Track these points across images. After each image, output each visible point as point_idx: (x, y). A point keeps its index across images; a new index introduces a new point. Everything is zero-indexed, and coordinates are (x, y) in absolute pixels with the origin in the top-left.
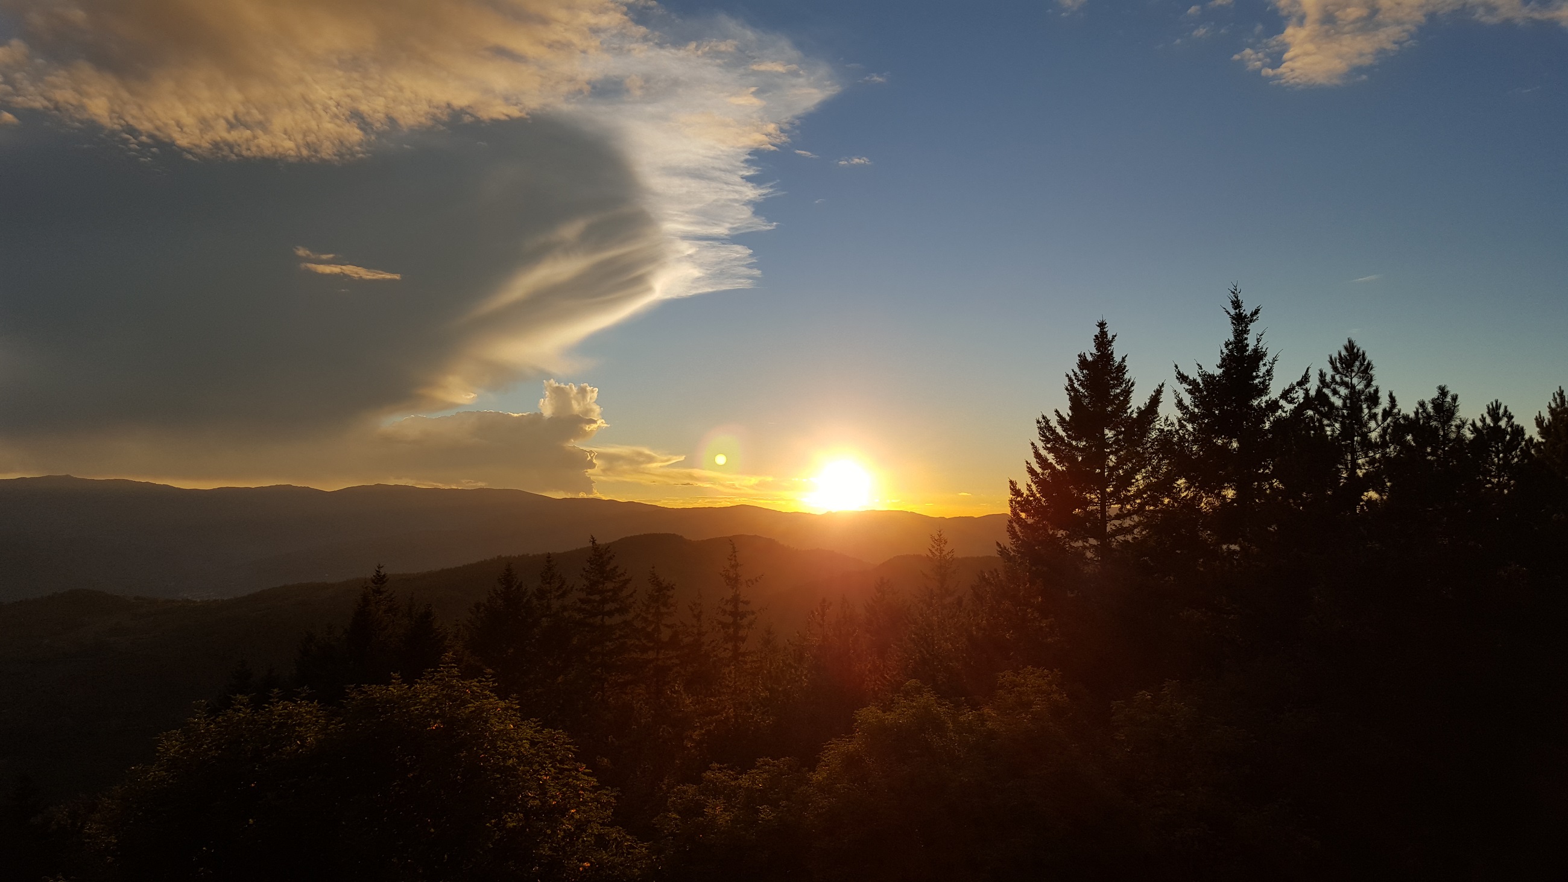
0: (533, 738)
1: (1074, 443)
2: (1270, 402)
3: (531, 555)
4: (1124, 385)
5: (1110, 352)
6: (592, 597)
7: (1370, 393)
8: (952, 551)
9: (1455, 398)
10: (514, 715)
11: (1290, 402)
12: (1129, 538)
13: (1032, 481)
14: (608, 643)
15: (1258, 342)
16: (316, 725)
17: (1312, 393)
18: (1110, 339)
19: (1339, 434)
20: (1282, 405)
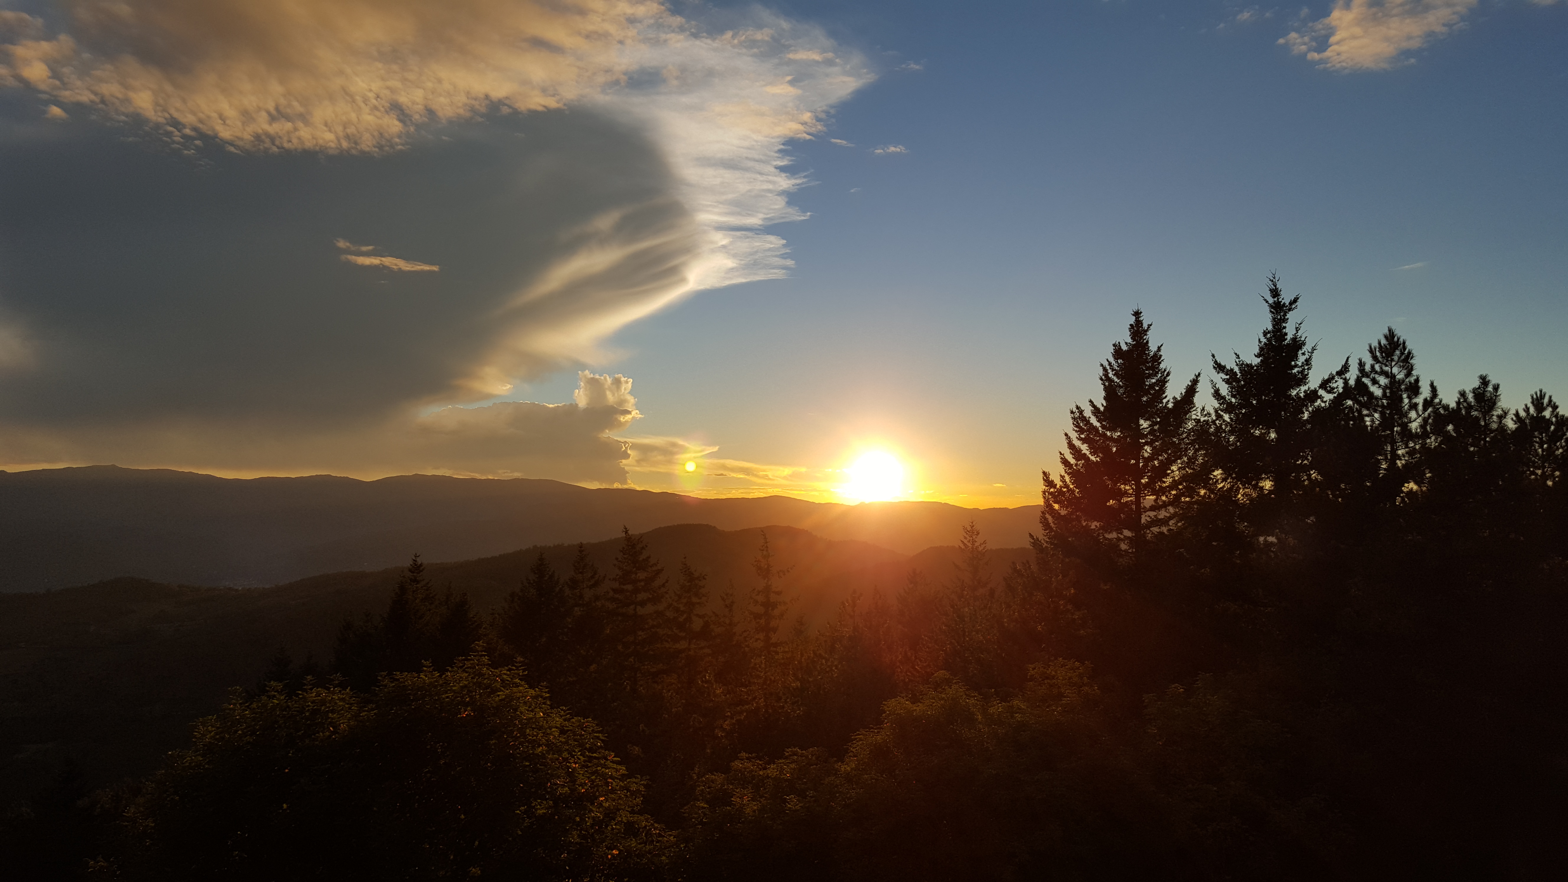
0: (563, 726)
1: (1108, 434)
2: (1308, 392)
3: (566, 545)
4: (1160, 375)
5: (1145, 341)
6: (625, 587)
7: (1410, 383)
8: (985, 542)
9: (1496, 388)
10: (544, 703)
11: (1329, 392)
12: (1164, 529)
13: (1066, 472)
14: (640, 633)
15: (1297, 331)
16: (349, 712)
17: (1352, 382)
18: (1146, 328)
19: (1378, 424)
20: (1321, 395)
